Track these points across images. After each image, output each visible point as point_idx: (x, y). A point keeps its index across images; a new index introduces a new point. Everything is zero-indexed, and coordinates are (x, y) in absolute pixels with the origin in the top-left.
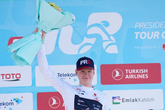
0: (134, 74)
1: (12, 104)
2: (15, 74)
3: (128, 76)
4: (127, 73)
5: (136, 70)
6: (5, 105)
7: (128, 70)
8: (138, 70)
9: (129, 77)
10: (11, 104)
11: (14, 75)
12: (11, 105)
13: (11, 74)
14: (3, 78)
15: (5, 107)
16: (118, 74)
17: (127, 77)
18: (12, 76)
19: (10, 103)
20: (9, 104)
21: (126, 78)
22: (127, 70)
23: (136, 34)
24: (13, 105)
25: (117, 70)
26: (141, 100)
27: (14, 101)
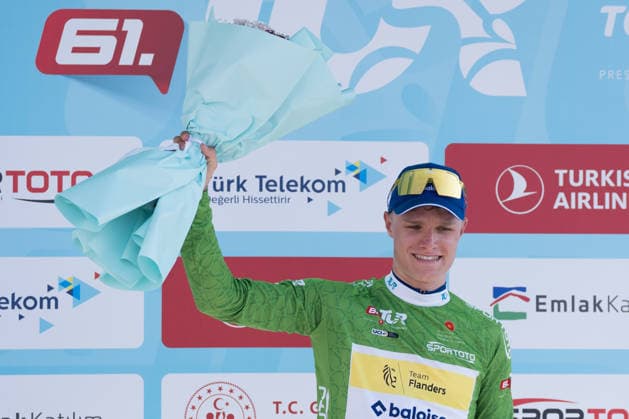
0: (591, 189)
1: (53, 302)
2: (67, 173)
3: (565, 200)
4: (561, 183)
5: (603, 172)
6: (20, 308)
7: (566, 171)
8: (611, 172)
9: (570, 204)
10: (45, 302)
11: (64, 177)
12: (49, 307)
13: (53, 173)
14: (15, 189)
15: (21, 317)
16: (520, 187)
17: (561, 201)
18: (53, 180)
19: (42, 299)
20: (39, 303)
21: (556, 207)
22: (561, 173)
23: (605, 16)
24: (56, 307)
25: (515, 170)
26: (618, 304)
27: (60, 290)
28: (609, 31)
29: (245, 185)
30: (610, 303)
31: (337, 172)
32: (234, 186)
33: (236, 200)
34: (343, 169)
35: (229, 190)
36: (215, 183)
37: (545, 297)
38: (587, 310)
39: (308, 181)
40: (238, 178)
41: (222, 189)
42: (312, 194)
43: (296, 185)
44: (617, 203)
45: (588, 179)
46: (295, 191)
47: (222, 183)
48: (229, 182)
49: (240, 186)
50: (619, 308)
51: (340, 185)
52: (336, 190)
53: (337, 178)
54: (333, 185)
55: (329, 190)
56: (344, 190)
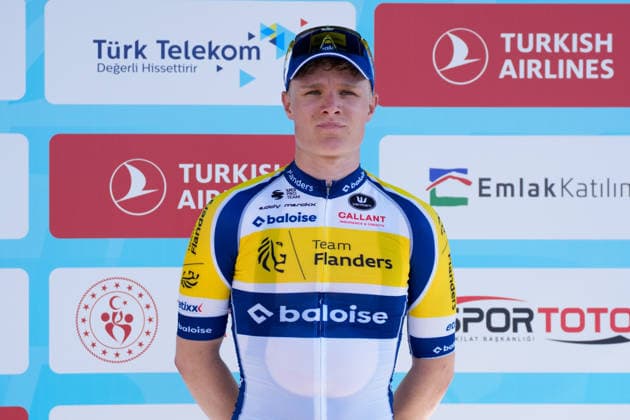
0: (542, 56)
3: (512, 69)
4: (508, 49)
5: (556, 36)
9: (517, 73)
21: (502, 76)
26: (573, 188)
29: (144, 52)
30: (563, 187)
31: (251, 36)
32: (131, 52)
33: (134, 68)
34: (256, 32)
35: (126, 57)
36: (109, 49)
37: (489, 180)
38: (537, 195)
39: (217, 48)
40: (137, 43)
41: (118, 56)
42: (222, 62)
43: (204, 51)
44: (572, 72)
45: (539, 43)
46: (202, 58)
47: (118, 49)
48: (127, 48)
49: (139, 53)
50: (574, 193)
51: (254, 51)
52: (250, 57)
53: (251, 43)
54: (246, 51)
55: (241, 57)
56: (258, 58)
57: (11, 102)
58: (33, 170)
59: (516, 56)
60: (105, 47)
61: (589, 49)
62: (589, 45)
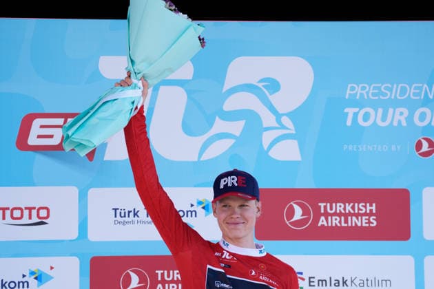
0: (340, 215)
1: (26, 284)
2: (34, 208)
3: (325, 221)
5: (347, 204)
6: (6, 287)
7: (325, 204)
8: (352, 204)
9: (327, 223)
10: (21, 284)
11: (32, 211)
12: (23, 287)
13: (26, 208)
14: (4, 218)
17: (323, 221)
19: (19, 283)
20: (18, 285)
21: (319, 225)
22: (322, 205)
23: (347, 114)
24: (28, 287)
25: (296, 203)
26: (357, 282)
27: (30, 277)
28: (349, 123)
29: (138, 214)
30: (352, 281)
31: (192, 205)
32: (132, 214)
33: (133, 222)
34: (195, 204)
35: (129, 216)
36: (121, 213)
37: (314, 278)
38: (339, 286)
40: (134, 209)
41: (125, 216)
44: (355, 222)
45: (338, 208)
47: (125, 213)
48: (129, 212)
49: (135, 214)
50: (357, 284)
51: (194, 213)
52: (192, 216)
53: (192, 209)
54: (189, 213)
55: (187, 216)
56: (196, 216)
57: (71, 241)
58: (81, 275)
59: (326, 215)
60: (118, 212)
61: (364, 211)
62: (364, 209)
